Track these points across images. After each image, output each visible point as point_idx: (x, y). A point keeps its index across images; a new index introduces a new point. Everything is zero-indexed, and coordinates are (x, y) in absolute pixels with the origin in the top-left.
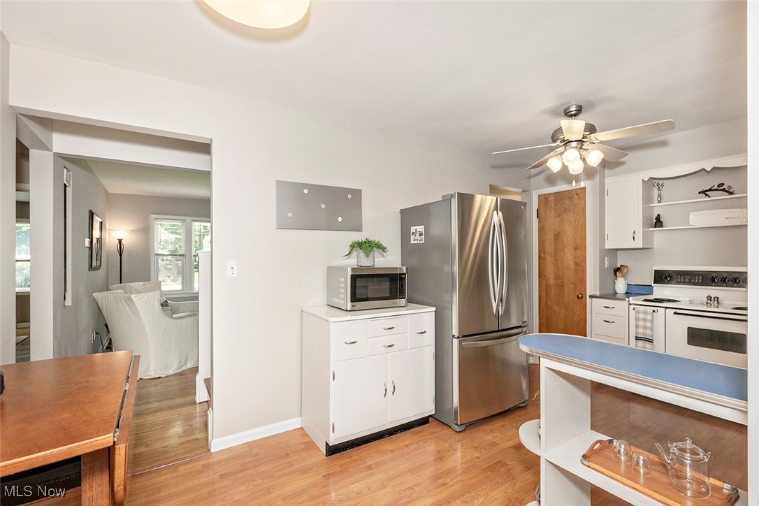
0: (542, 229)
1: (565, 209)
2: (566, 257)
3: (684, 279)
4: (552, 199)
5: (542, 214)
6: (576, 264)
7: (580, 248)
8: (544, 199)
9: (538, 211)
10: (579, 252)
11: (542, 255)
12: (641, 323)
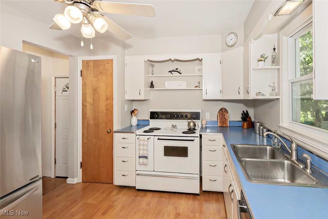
0: (84, 85)
1: (100, 72)
2: (100, 105)
3: (163, 116)
4: (91, 64)
5: (84, 74)
6: (107, 109)
7: (110, 98)
8: (86, 64)
9: (81, 71)
10: (108, 102)
11: (85, 104)
12: (142, 147)
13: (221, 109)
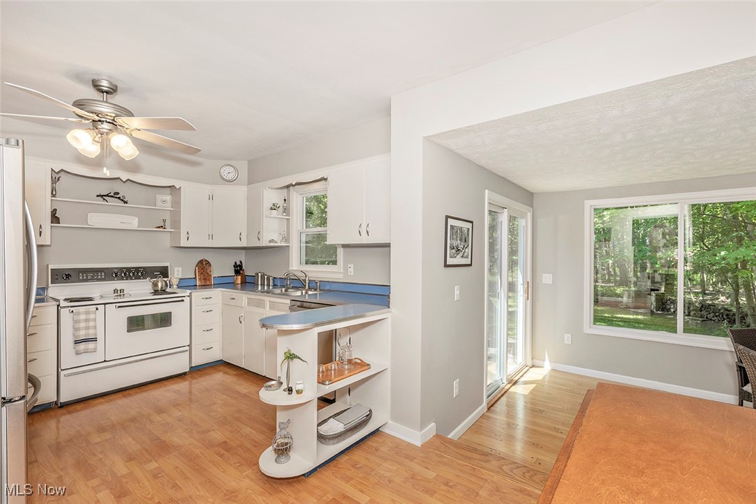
3: (87, 276)
12: (82, 325)
13: (201, 262)
